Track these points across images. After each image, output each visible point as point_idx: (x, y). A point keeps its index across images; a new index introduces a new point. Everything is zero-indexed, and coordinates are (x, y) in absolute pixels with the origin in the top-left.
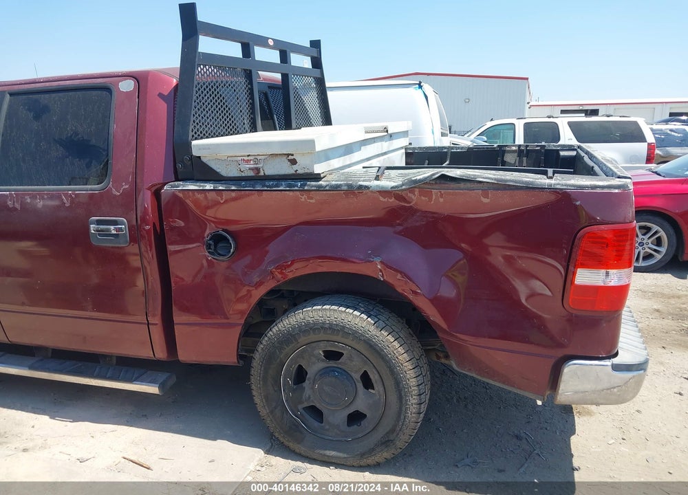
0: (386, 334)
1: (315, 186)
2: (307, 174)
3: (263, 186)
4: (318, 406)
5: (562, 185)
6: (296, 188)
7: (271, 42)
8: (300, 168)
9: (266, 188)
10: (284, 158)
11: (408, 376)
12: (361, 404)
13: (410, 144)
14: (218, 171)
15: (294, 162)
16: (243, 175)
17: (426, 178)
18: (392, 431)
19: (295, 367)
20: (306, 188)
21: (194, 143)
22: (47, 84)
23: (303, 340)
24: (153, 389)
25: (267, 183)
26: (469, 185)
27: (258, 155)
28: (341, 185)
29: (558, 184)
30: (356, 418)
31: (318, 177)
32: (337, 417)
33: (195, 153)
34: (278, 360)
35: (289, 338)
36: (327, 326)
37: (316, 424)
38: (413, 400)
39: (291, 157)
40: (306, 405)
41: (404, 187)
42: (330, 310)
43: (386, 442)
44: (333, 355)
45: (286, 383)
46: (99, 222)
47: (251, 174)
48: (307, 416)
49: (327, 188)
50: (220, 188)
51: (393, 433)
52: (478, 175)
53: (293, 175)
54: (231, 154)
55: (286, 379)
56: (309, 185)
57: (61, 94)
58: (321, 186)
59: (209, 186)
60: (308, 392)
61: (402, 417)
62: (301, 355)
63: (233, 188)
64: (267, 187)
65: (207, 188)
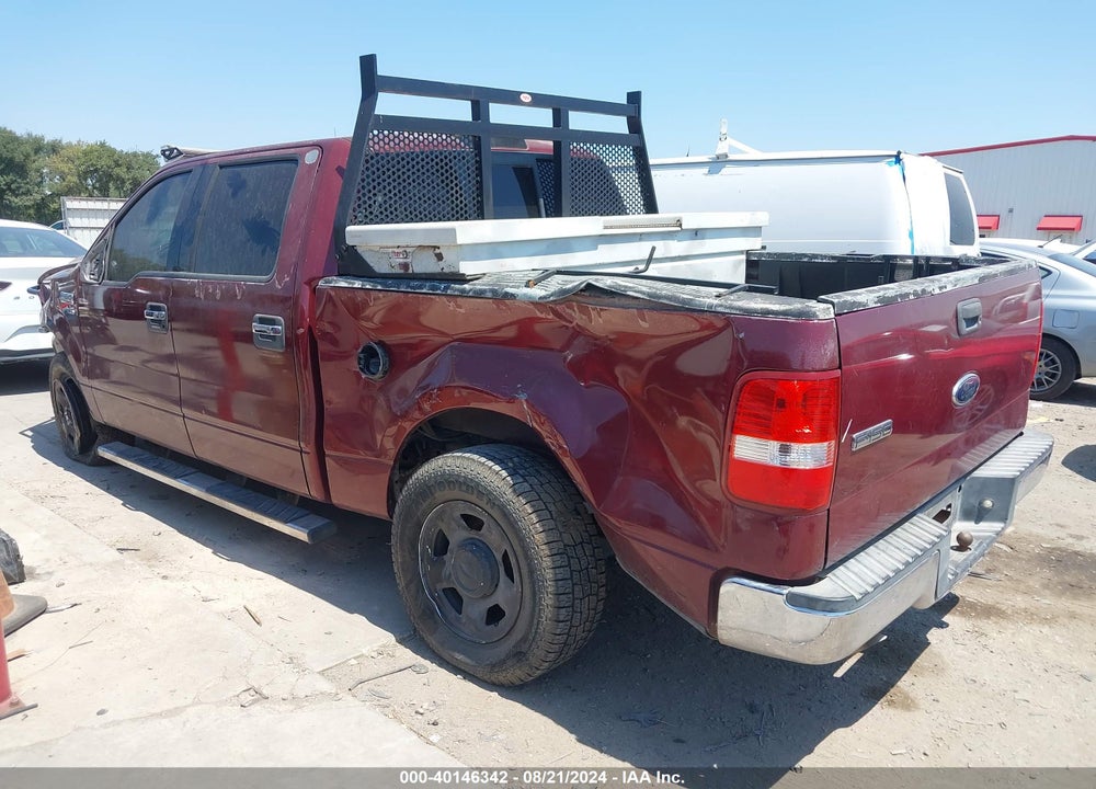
0: (524, 501)
1: (458, 290)
2: (453, 274)
3: (408, 287)
4: (459, 589)
5: (726, 307)
6: (439, 292)
7: (526, 98)
8: (445, 266)
9: (409, 290)
10: (431, 252)
11: (544, 565)
12: (501, 598)
13: (764, 248)
14: (372, 265)
15: (440, 257)
16: (394, 271)
17: (575, 287)
18: (524, 639)
19: (435, 531)
20: (449, 292)
21: (349, 228)
22: (257, 154)
23: (440, 495)
24: (302, 535)
25: (412, 284)
26: (623, 301)
27: (407, 247)
28: (485, 291)
29: (721, 306)
30: (495, 614)
31: (462, 279)
32: (476, 610)
33: (350, 242)
34: (415, 518)
35: (426, 490)
36: (461, 480)
37: (452, 613)
38: (548, 600)
39: (437, 251)
40: (445, 585)
41: (552, 298)
42: (468, 459)
43: (519, 655)
44: (473, 522)
45: (424, 551)
46: (262, 321)
47: (398, 270)
48: (445, 600)
49: (471, 294)
50: (368, 287)
51: (525, 642)
52: (630, 287)
53: (439, 274)
54: (385, 244)
55: (424, 548)
56: (452, 289)
57: (258, 167)
58: (463, 291)
59: (358, 284)
60: (447, 570)
61: (535, 622)
62: (440, 515)
63: (379, 288)
64: (412, 288)
65: (356, 286)
